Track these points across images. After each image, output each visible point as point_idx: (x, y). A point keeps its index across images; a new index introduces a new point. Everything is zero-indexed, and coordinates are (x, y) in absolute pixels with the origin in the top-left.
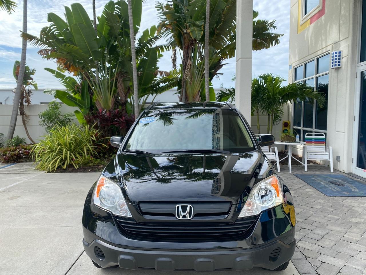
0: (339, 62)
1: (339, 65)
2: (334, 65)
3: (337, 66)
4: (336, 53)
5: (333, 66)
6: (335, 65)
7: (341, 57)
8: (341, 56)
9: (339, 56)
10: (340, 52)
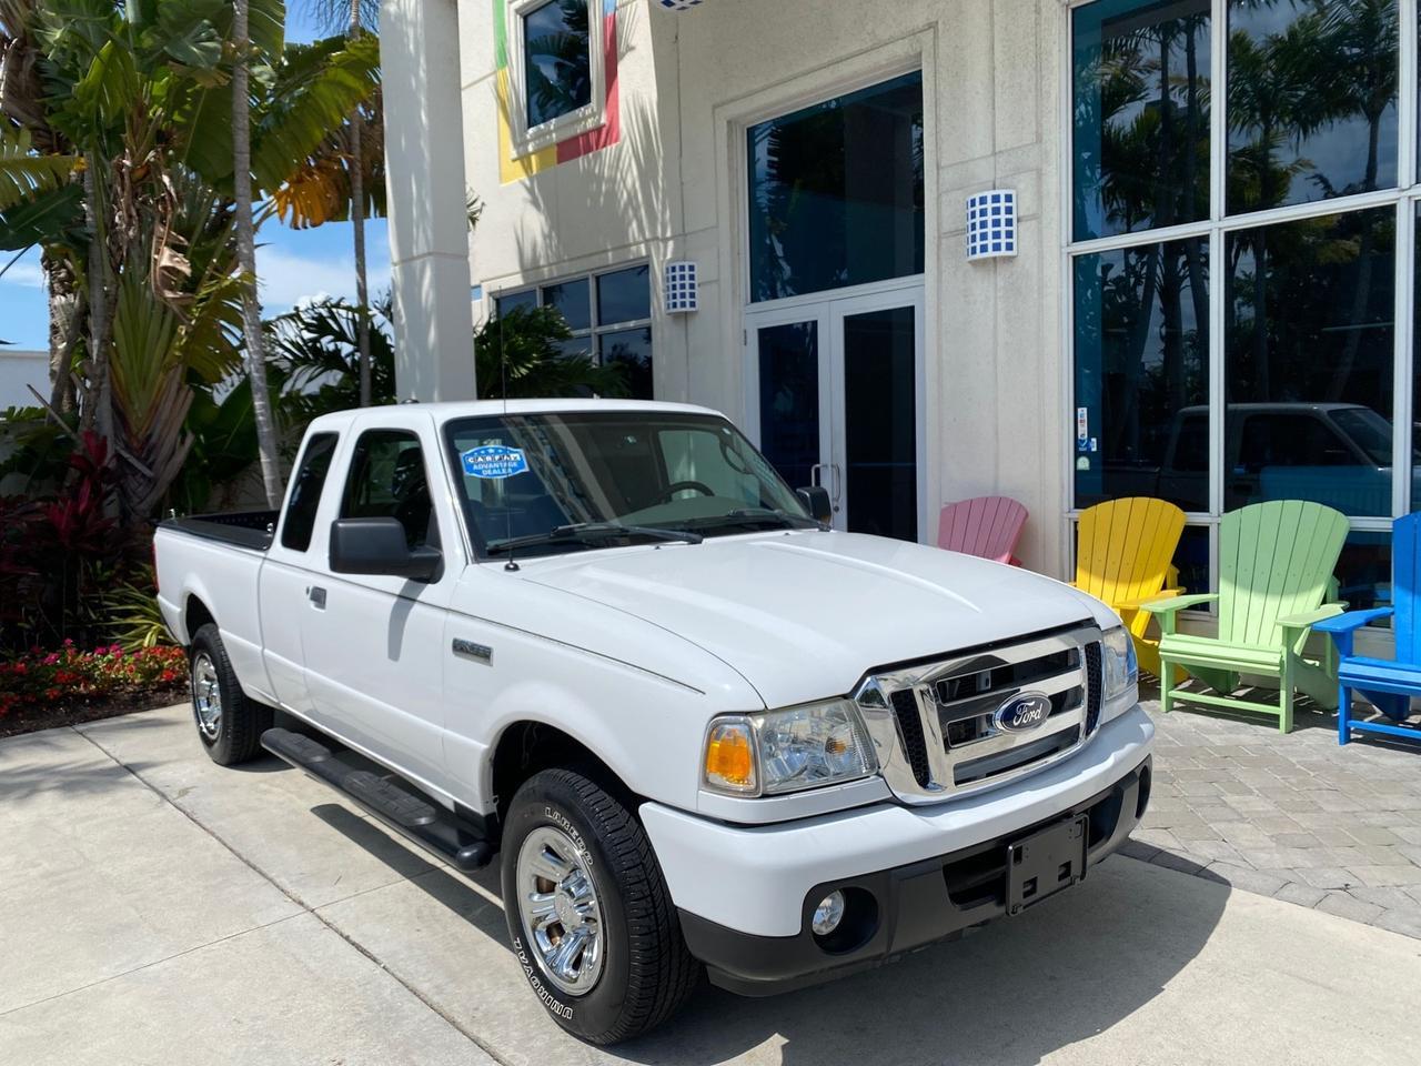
0: (692, 295)
1: (693, 304)
2: (678, 305)
3: (688, 308)
4: (682, 268)
5: (675, 305)
6: (683, 305)
7: (696, 282)
8: (696, 278)
9: (692, 277)
10: (692, 268)
